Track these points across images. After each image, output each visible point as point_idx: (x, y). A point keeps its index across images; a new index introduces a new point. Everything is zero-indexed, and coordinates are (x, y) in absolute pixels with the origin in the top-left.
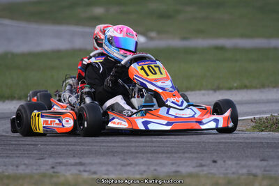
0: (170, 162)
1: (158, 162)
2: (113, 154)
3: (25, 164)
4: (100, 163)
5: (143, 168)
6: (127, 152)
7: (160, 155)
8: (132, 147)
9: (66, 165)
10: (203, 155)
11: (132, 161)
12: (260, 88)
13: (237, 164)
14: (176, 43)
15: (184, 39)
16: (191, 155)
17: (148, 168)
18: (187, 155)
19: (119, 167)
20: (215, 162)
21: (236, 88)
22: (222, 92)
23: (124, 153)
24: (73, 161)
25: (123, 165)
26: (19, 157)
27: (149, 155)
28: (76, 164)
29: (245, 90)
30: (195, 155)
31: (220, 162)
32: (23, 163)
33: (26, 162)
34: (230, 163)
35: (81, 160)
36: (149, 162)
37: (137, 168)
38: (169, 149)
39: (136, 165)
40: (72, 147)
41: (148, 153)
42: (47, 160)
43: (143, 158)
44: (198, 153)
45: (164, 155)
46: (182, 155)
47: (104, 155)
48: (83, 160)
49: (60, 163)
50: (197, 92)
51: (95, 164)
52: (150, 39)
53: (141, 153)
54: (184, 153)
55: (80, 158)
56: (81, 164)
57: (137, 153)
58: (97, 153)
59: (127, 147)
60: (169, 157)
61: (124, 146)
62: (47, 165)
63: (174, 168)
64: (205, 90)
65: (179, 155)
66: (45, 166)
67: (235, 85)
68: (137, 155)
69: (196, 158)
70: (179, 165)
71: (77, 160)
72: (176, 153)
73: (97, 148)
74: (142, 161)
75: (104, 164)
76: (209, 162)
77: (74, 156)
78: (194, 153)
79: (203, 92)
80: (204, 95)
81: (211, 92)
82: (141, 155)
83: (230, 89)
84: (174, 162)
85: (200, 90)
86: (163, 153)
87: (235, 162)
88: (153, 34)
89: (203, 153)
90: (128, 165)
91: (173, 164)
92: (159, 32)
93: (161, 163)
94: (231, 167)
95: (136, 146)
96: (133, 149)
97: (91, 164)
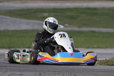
12: (105, 48)
14: (76, 29)
21: (96, 48)
22: (89, 49)
29: (99, 49)
64: (83, 48)
67: (95, 46)
79: (82, 49)
80: (82, 50)
81: (85, 49)
83: (93, 48)
85: (81, 48)
88: (67, 25)
92: (69, 24)
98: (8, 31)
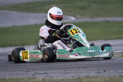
0: (85, 71)
1: (80, 71)
2: (60, 68)
3: (21, 74)
4: (54, 73)
5: (73, 74)
6: (66, 68)
7: (81, 69)
8: (69, 65)
9: (39, 74)
10: (99, 68)
11: (68, 72)
13: (115, 72)
14: (88, 20)
15: (92, 18)
16: (95, 68)
17: (76, 75)
18: (93, 68)
19: (63, 74)
20: (105, 71)
21: (115, 39)
22: (108, 41)
23: (65, 68)
24: (42, 72)
25: (64, 73)
26: (19, 71)
27: (76, 69)
28: (44, 73)
29: (119, 40)
30: (96, 68)
31: (107, 71)
32: (20, 73)
33: (22, 73)
34: (112, 71)
35: (46, 72)
36: (76, 72)
37: (70, 74)
38: (85, 66)
39: (70, 73)
40: (42, 66)
41: (75, 68)
42: (31, 72)
43: (73, 70)
44: (97, 67)
45: (83, 69)
46: (90, 68)
47: (56, 69)
48: (47, 72)
49: (37, 73)
50: (98, 41)
51: (52, 73)
52: (77, 18)
53: (72, 68)
54: (91, 67)
55: (46, 71)
56: (46, 73)
57: (71, 68)
58: (53, 69)
59: (67, 65)
60: (85, 69)
61: (65, 65)
62: (31, 74)
63: (87, 74)
65: (89, 68)
66: (30, 74)
67: (114, 37)
68: (71, 69)
69: (96, 69)
70: (89, 73)
71: (44, 72)
72: (88, 67)
73: (53, 66)
74: (73, 72)
75: (56, 73)
76: (102, 71)
77: (43, 70)
78: (96, 67)
79: (100, 41)
80: (101, 42)
81: (104, 41)
82: (72, 69)
83: (112, 39)
84: (87, 71)
85: (99, 40)
86: (82, 68)
87: (114, 71)
88: (78, 16)
89: (99, 67)
90: (67, 73)
91: (86, 72)
92: (81, 15)
93: (81, 72)
94: (112, 73)
95: (70, 65)
96: (69, 66)
97: (50, 73)
98: (17, 27)
